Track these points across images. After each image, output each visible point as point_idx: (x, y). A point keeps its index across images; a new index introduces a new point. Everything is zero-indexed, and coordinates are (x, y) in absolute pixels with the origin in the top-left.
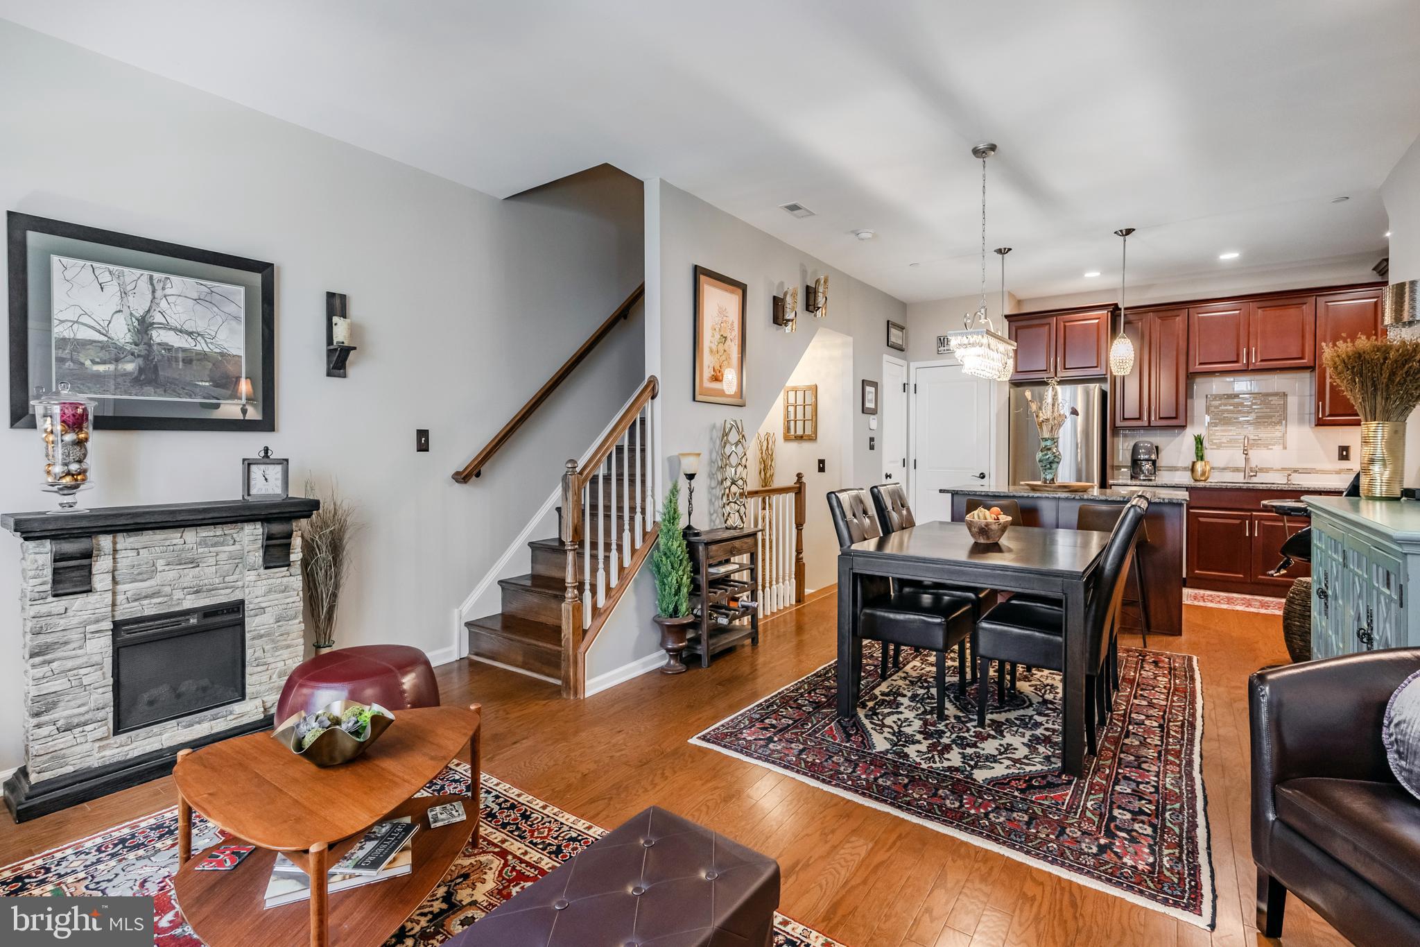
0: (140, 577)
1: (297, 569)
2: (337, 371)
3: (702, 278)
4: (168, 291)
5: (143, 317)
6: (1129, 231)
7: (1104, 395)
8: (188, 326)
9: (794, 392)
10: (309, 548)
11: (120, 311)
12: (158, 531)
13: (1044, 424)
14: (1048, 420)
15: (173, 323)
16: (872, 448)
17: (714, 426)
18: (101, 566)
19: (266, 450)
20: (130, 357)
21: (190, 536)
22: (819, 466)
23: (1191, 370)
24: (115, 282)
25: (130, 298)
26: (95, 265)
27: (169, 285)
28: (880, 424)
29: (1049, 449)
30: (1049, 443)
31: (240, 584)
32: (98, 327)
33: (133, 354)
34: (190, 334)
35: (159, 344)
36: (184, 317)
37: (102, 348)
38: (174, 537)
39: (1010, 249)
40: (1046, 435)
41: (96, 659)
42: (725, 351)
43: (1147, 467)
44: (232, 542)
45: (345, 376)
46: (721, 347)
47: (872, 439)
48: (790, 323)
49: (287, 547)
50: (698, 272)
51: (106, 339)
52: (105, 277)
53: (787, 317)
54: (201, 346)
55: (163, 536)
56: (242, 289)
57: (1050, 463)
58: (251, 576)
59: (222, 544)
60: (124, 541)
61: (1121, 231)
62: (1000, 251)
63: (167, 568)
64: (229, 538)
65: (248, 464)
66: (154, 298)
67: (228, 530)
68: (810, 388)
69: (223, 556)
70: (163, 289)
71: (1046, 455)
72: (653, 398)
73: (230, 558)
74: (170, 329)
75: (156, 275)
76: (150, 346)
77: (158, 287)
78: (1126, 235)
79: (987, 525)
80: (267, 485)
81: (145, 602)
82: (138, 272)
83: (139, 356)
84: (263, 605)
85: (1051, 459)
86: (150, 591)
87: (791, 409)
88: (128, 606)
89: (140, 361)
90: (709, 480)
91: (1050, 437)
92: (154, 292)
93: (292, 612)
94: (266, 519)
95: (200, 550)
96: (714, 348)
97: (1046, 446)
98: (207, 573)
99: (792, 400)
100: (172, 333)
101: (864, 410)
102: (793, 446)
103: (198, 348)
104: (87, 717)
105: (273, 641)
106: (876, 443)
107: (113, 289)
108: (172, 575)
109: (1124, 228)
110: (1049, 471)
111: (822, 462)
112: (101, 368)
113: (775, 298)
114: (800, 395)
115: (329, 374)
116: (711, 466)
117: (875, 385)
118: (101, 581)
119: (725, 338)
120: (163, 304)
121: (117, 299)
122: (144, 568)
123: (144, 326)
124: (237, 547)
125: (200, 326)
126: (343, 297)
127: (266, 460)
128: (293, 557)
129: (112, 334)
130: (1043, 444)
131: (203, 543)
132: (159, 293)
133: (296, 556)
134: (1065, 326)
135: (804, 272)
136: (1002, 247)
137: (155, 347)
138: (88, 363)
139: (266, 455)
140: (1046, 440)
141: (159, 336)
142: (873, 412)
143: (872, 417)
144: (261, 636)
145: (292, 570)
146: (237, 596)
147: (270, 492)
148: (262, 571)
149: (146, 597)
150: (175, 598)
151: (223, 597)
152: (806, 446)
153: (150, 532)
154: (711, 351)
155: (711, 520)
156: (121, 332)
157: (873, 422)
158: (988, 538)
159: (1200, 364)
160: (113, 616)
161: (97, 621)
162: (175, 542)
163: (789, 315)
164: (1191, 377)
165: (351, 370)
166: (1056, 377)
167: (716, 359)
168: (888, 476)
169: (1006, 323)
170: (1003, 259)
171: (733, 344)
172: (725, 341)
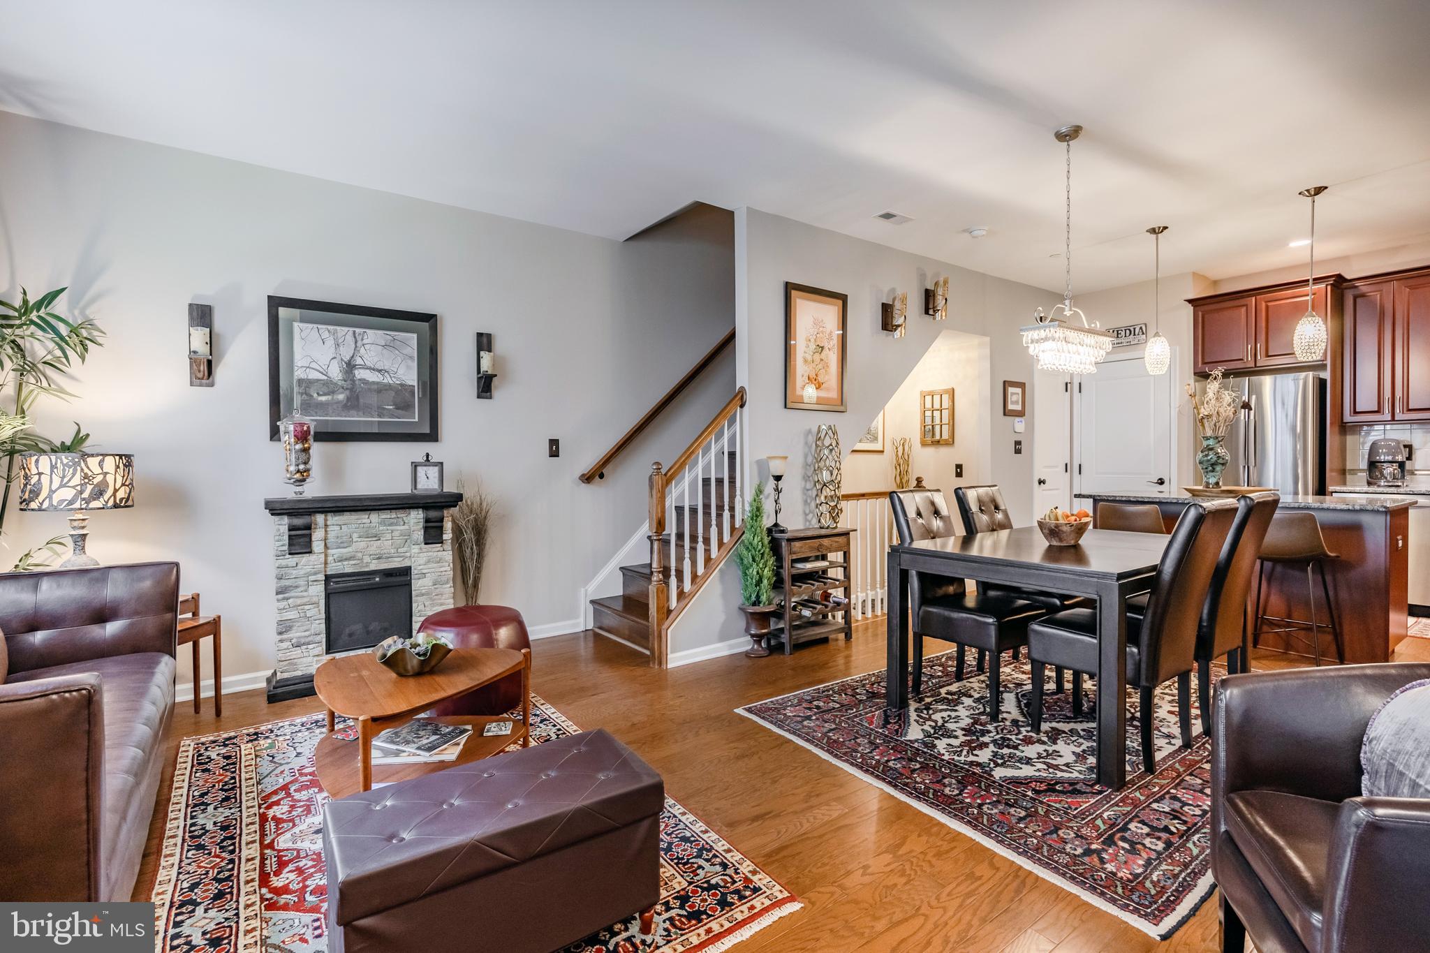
0: (342, 545)
1: (448, 546)
2: (484, 394)
3: (794, 293)
4: (365, 341)
5: (350, 361)
6: (1319, 190)
7: (1322, 384)
8: (378, 366)
9: (939, 396)
10: (458, 531)
11: (335, 358)
12: (353, 513)
13: (1205, 421)
14: (1209, 416)
15: (368, 364)
16: (1018, 451)
17: (810, 432)
18: (317, 535)
19: (428, 455)
20: (341, 390)
21: (375, 517)
22: (957, 471)
24: (332, 338)
25: (341, 348)
26: (320, 326)
27: (366, 337)
28: (1030, 427)
29: (1212, 449)
30: (1211, 442)
31: (408, 554)
32: (322, 370)
33: (343, 388)
34: (380, 371)
35: (360, 380)
36: (376, 359)
37: (324, 384)
38: (364, 518)
39: (1165, 228)
40: (1209, 433)
41: (315, 599)
42: (821, 360)
43: (1388, 470)
44: (402, 523)
45: (491, 398)
46: (817, 357)
47: (1018, 443)
48: (899, 329)
49: (440, 529)
50: (789, 288)
51: (326, 378)
52: (325, 335)
53: (895, 323)
54: (388, 380)
55: (357, 517)
56: (415, 336)
57: (1212, 465)
58: (415, 549)
59: (396, 524)
60: (333, 519)
61: (1308, 191)
62: (1153, 231)
63: (359, 540)
64: (400, 520)
65: (415, 466)
66: (356, 347)
67: (401, 514)
68: (946, 391)
69: (396, 534)
70: (362, 340)
71: (1207, 455)
72: (742, 406)
73: (401, 535)
74: (367, 368)
75: (358, 330)
76: (354, 381)
77: (359, 339)
78: (1316, 194)
80: (428, 482)
81: (346, 563)
82: (346, 329)
83: (347, 389)
84: (424, 571)
85: (1213, 461)
86: (349, 555)
87: (928, 414)
88: (334, 564)
89: (348, 392)
90: (803, 483)
91: (1213, 436)
92: (356, 342)
93: (444, 579)
94: (425, 507)
95: (381, 528)
96: (809, 358)
97: (1208, 446)
98: (386, 545)
99: (928, 405)
100: (368, 371)
101: (1006, 413)
102: (931, 450)
103: (385, 381)
104: (310, 639)
105: (431, 599)
106: (1024, 447)
107: (330, 342)
108: (363, 545)
109: (1312, 187)
110: (1212, 474)
111: (959, 467)
112: (323, 398)
113: (884, 305)
114: (937, 398)
115: (479, 397)
116: (806, 469)
117: (1022, 385)
118: (317, 546)
119: (822, 348)
120: (362, 350)
121: (333, 349)
122: (345, 539)
123: (350, 367)
124: (406, 527)
125: (385, 364)
126: (489, 336)
127: (428, 463)
128: (445, 537)
129: (330, 375)
130: (1205, 443)
131: (383, 523)
132: (359, 343)
133: (448, 536)
134: (1267, 307)
135: (922, 276)
136: (1154, 226)
137: (357, 382)
138: (315, 395)
139: (428, 460)
140: (1207, 439)
141: (360, 374)
142: (1020, 414)
143: (1017, 419)
144: (423, 595)
145: (445, 547)
146: (406, 563)
147: (431, 487)
148: (423, 545)
149: (346, 559)
150: (365, 561)
151: (396, 563)
152: (943, 451)
153: (348, 513)
154: (805, 361)
155: (806, 520)
156: (336, 373)
157: (1019, 425)
160: (325, 571)
161: (315, 574)
162: (364, 521)
163: (898, 320)
165: (495, 393)
166: (1256, 366)
167: (811, 368)
168: (1041, 482)
169: (1190, 308)
170: (1157, 239)
171: (831, 352)
172: (822, 350)
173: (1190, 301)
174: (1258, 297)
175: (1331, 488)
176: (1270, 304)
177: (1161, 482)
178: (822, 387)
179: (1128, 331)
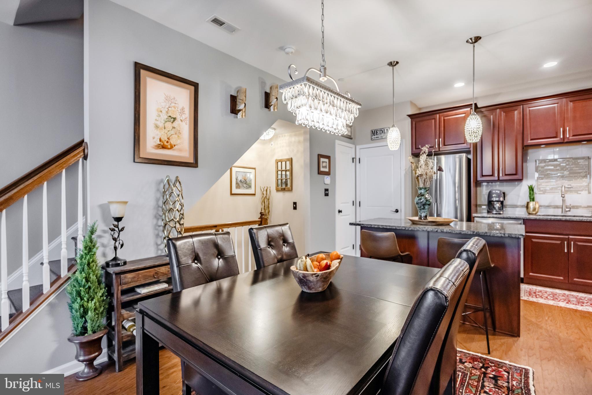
3: (143, 72)
6: (477, 40)
7: (469, 161)
9: (285, 162)
13: (419, 178)
14: (421, 175)
16: (326, 195)
17: (162, 181)
22: (294, 206)
23: (525, 144)
28: (333, 181)
29: (423, 195)
30: (423, 191)
39: (397, 63)
40: (421, 185)
42: (174, 128)
43: (497, 205)
46: (169, 125)
47: (327, 190)
48: (240, 112)
50: (138, 67)
53: (238, 108)
57: (424, 205)
61: (471, 40)
62: (391, 64)
68: (288, 160)
71: (421, 199)
72: (85, 158)
78: (475, 42)
79: (304, 276)
85: (424, 202)
87: (280, 173)
90: (155, 221)
91: (424, 187)
96: (161, 125)
97: (421, 193)
99: (280, 168)
101: (320, 173)
102: (281, 194)
106: (330, 192)
109: (473, 36)
110: (423, 211)
111: (295, 204)
113: (231, 96)
114: (284, 163)
116: (158, 210)
117: (328, 157)
119: (175, 119)
130: (419, 192)
134: (444, 120)
135: (263, 83)
136: (392, 60)
140: (421, 189)
142: (328, 174)
143: (326, 176)
152: (287, 194)
154: (157, 127)
155: (158, 249)
157: (327, 180)
158: (309, 288)
159: (532, 140)
163: (241, 107)
164: (526, 148)
166: (439, 151)
167: (163, 133)
168: (340, 211)
169: (409, 120)
170: (393, 69)
171: (183, 124)
172: (174, 121)
173: (409, 116)
174: (440, 114)
175: (474, 215)
176: (446, 118)
177: (397, 211)
178: (174, 148)
179: (381, 131)
